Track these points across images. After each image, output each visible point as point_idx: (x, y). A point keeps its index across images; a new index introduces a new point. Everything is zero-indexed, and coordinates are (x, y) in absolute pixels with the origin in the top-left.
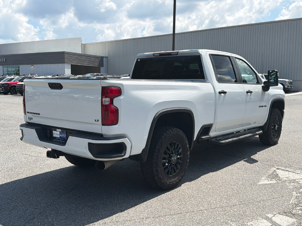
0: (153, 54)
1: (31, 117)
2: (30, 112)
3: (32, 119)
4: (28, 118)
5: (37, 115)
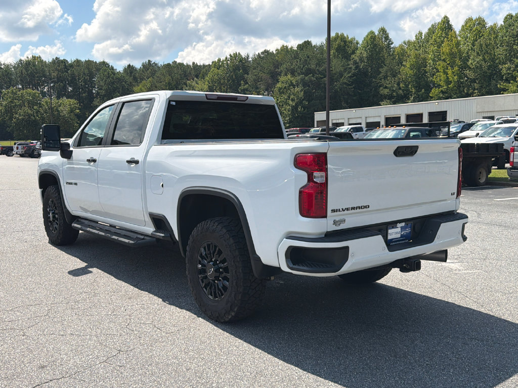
0: (206, 95)
1: (342, 217)
2: (341, 210)
3: (343, 221)
4: (333, 223)
5: (361, 210)
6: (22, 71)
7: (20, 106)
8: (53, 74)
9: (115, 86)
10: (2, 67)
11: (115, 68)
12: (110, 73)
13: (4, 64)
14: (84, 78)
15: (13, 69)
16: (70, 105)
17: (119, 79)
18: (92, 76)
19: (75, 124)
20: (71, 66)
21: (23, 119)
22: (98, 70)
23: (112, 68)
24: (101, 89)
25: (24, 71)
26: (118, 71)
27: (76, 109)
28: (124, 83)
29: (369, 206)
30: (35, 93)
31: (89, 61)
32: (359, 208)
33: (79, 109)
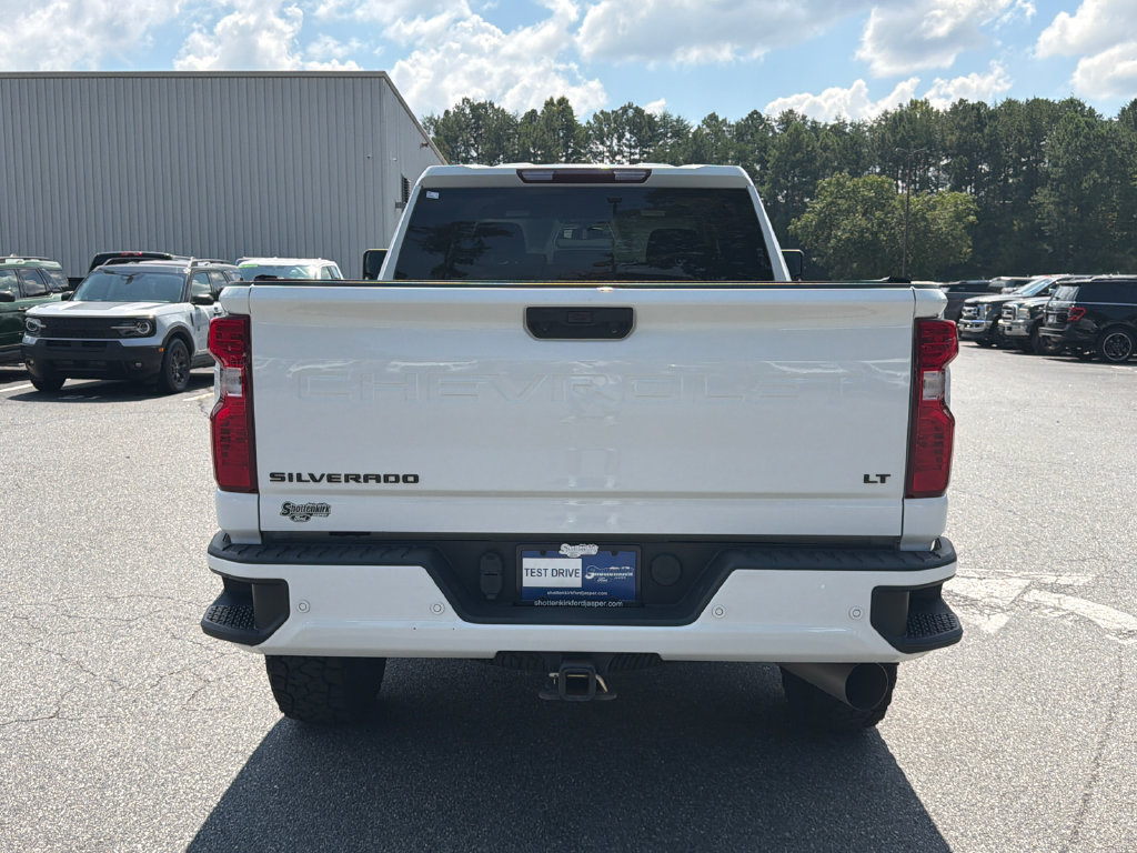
0: (519, 172)
1: (317, 500)
2: (305, 477)
3: (324, 509)
4: (280, 510)
5: (383, 486)
6: (883, 134)
7: (849, 211)
8: (950, 137)
9: (1090, 156)
10: (847, 130)
11: (1098, 112)
12: (1083, 124)
13: (851, 125)
14: (1020, 141)
15: (867, 134)
16: (956, 205)
17: (1102, 137)
18: (1037, 133)
19: (965, 249)
20: (993, 115)
21: (848, 239)
22: (1055, 119)
23: (1092, 111)
24: (1055, 165)
25: (888, 135)
26: (1106, 119)
27: (969, 215)
28: (1113, 147)
29: (416, 479)
30: (883, 182)
31: (1036, 101)
32: (377, 478)
33: (976, 213)
